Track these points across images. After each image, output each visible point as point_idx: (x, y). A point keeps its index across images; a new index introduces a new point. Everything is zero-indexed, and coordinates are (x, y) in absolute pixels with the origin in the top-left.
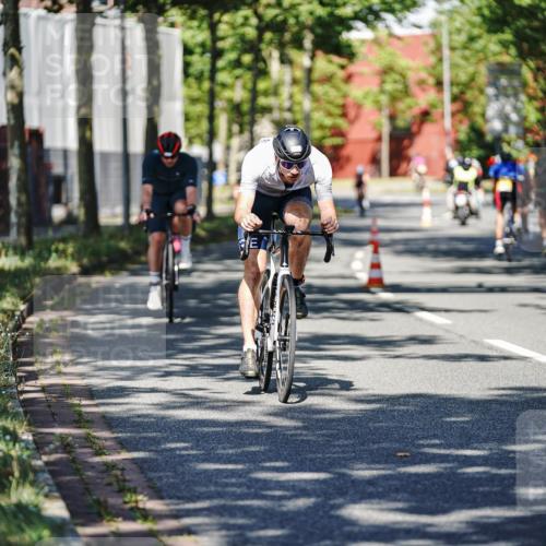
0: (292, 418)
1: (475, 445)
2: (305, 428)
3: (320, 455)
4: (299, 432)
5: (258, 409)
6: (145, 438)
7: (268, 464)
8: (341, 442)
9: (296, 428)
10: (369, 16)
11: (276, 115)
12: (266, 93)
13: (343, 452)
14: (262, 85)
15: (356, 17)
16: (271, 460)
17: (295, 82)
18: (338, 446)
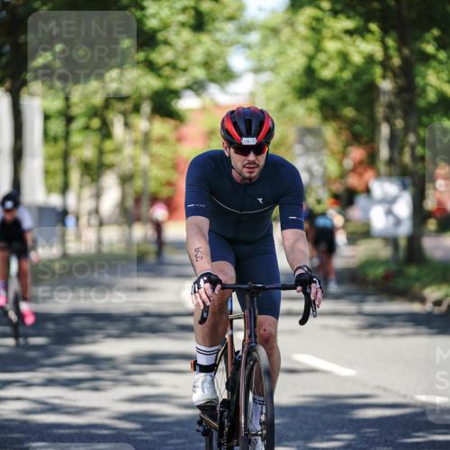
0: (133, 421)
1: (286, 443)
2: (143, 430)
4: (139, 433)
5: (104, 414)
6: (11, 438)
9: (137, 430)
10: (197, 87)
15: (189, 87)
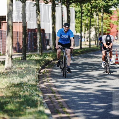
3: (105, 100)
4: (100, 95)
6: (67, 96)
7: (93, 102)
8: (109, 97)
10: (115, 5)
11: (95, 26)
12: (93, 22)
13: (110, 99)
14: (92, 20)
15: (112, 5)
16: (94, 101)
17: (99, 19)
18: (109, 98)
